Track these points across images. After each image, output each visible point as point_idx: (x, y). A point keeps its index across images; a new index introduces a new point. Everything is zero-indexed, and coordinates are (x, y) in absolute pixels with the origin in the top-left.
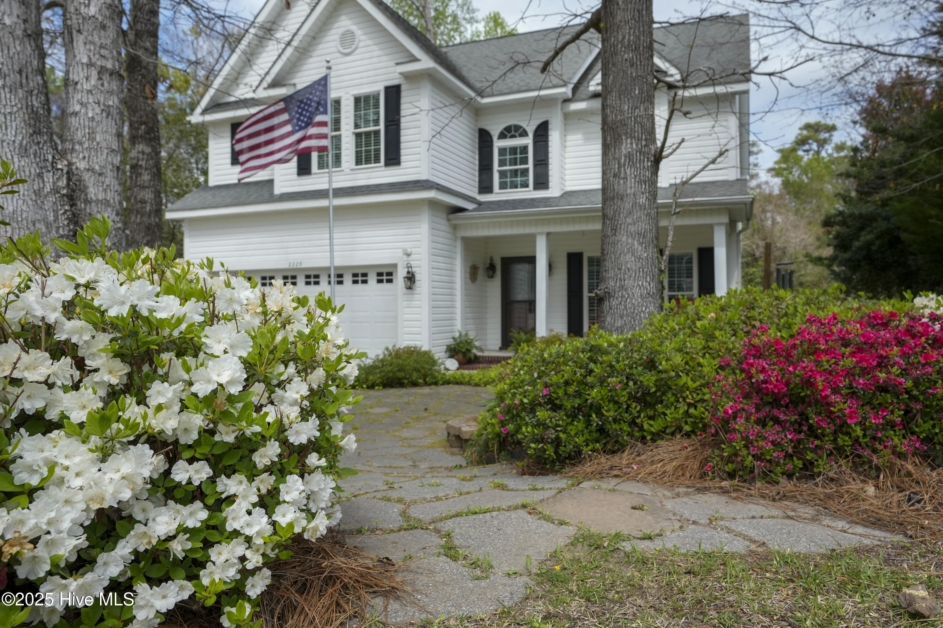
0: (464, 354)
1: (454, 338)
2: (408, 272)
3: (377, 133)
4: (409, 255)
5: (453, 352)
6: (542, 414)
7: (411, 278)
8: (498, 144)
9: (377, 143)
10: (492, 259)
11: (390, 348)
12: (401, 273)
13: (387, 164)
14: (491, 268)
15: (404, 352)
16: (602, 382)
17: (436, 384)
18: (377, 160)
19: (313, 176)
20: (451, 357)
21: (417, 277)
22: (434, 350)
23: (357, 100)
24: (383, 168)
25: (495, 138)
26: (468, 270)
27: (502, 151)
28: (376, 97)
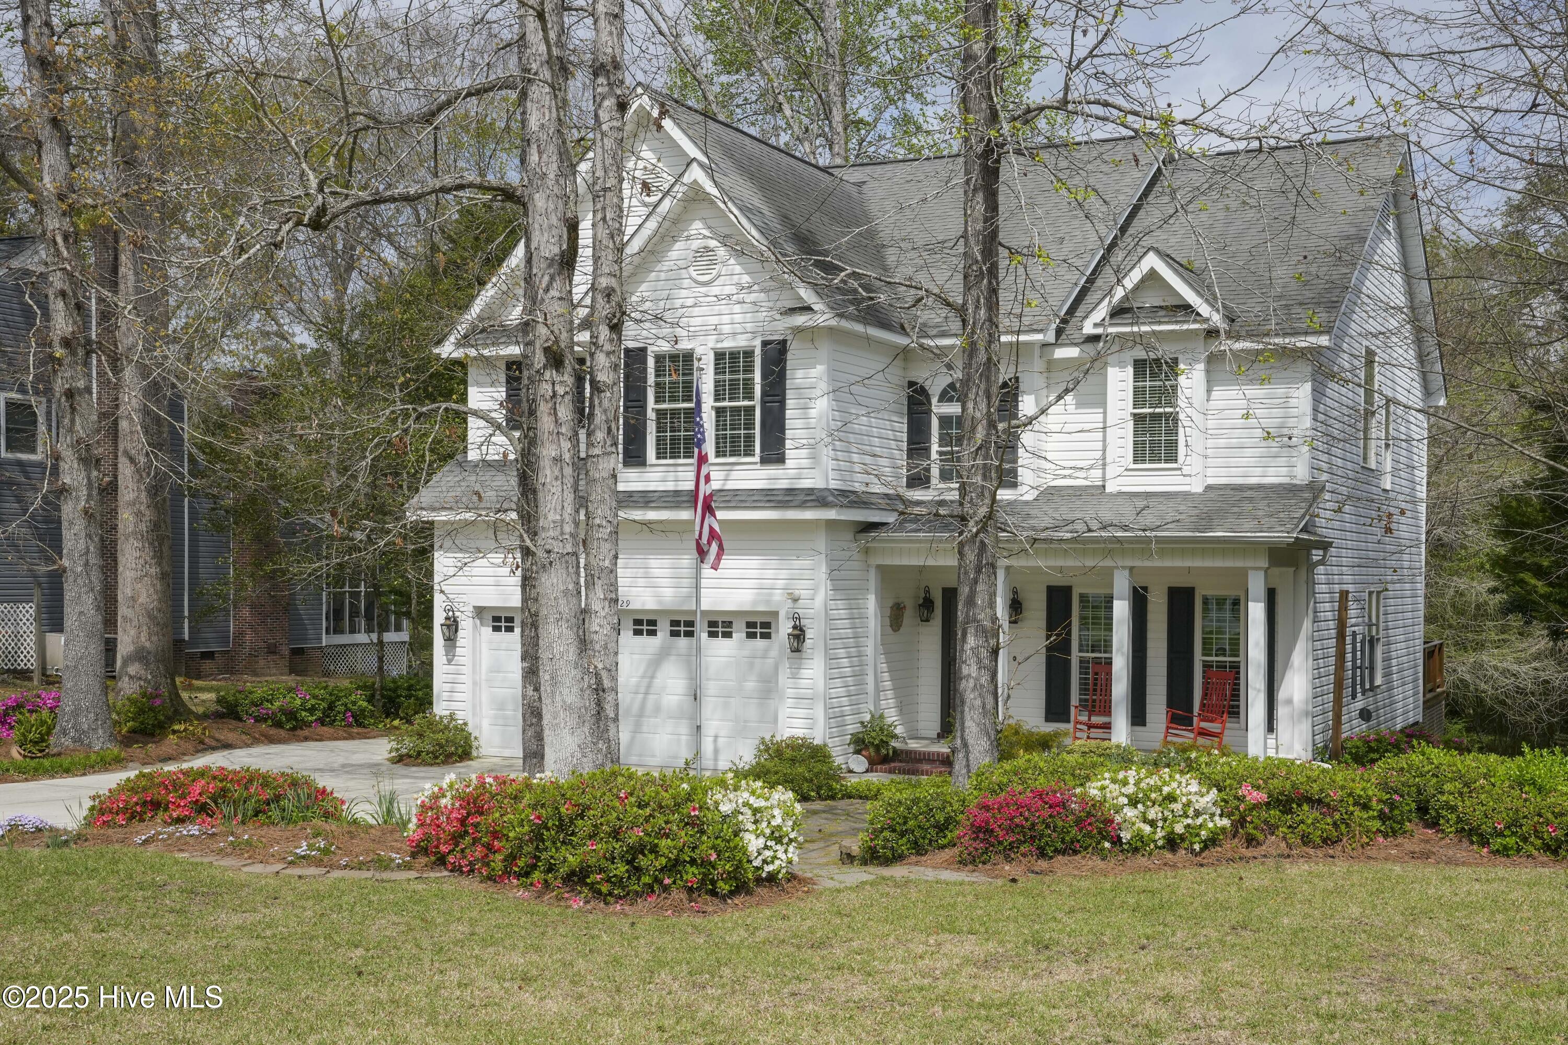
0: (877, 748)
1: (862, 723)
2: (795, 627)
3: (750, 410)
4: (795, 600)
5: (860, 744)
6: (886, 834)
7: (799, 635)
8: (940, 409)
9: (750, 425)
10: (927, 591)
11: (768, 738)
12: (784, 628)
13: (764, 461)
14: (927, 604)
15: (788, 746)
16: (916, 817)
17: (833, 798)
18: (749, 452)
19: (648, 469)
20: (858, 752)
21: (809, 634)
22: (830, 743)
23: (719, 356)
24: (758, 466)
25: (934, 401)
26: (888, 612)
27: (945, 421)
28: (749, 354)
